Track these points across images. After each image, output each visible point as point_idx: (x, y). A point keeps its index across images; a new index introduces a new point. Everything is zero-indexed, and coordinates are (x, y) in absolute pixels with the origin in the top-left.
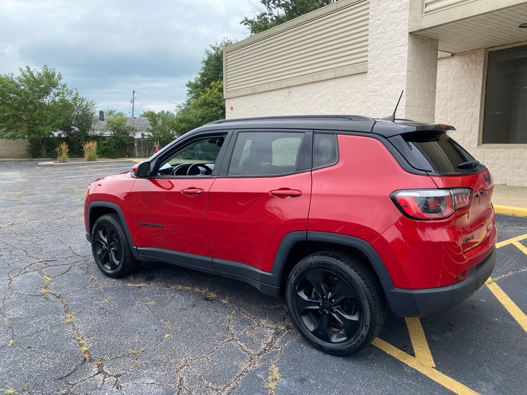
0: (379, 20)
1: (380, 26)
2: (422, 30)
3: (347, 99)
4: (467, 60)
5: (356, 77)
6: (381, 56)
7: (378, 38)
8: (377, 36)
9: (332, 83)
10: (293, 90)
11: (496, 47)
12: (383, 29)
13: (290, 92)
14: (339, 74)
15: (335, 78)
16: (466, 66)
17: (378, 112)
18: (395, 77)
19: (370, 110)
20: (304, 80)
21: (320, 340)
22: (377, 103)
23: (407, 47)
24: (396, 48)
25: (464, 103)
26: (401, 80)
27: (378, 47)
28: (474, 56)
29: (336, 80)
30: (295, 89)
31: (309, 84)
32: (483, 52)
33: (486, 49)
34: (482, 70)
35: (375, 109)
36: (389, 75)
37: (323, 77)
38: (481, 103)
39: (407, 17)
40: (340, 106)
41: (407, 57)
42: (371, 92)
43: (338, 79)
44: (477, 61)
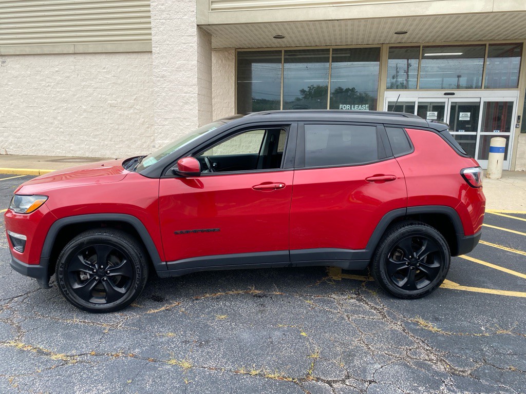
0: (163, 5)
1: (163, 11)
2: (209, 25)
3: (94, 78)
4: (221, 56)
5: (103, 56)
6: (168, 42)
7: (163, 24)
8: (161, 21)
9: (71, 59)
10: (8, 60)
11: (244, 48)
12: (168, 16)
13: (4, 62)
14: (80, 49)
15: (75, 54)
16: (220, 62)
17: (167, 97)
18: (184, 65)
19: (158, 95)
20: (28, 50)
21: (408, 291)
22: (166, 89)
23: (196, 38)
24: (184, 37)
25: (221, 94)
26: (191, 69)
27: (164, 32)
28: (226, 53)
29: (76, 56)
30: (13, 59)
31: (36, 56)
32: (234, 51)
33: (236, 49)
34: (234, 67)
35: (164, 94)
36: (178, 63)
37: (57, 51)
38: (235, 95)
39: (194, 9)
40: (85, 85)
41: (196, 47)
42: (157, 77)
43: (78, 55)
44: (230, 58)
